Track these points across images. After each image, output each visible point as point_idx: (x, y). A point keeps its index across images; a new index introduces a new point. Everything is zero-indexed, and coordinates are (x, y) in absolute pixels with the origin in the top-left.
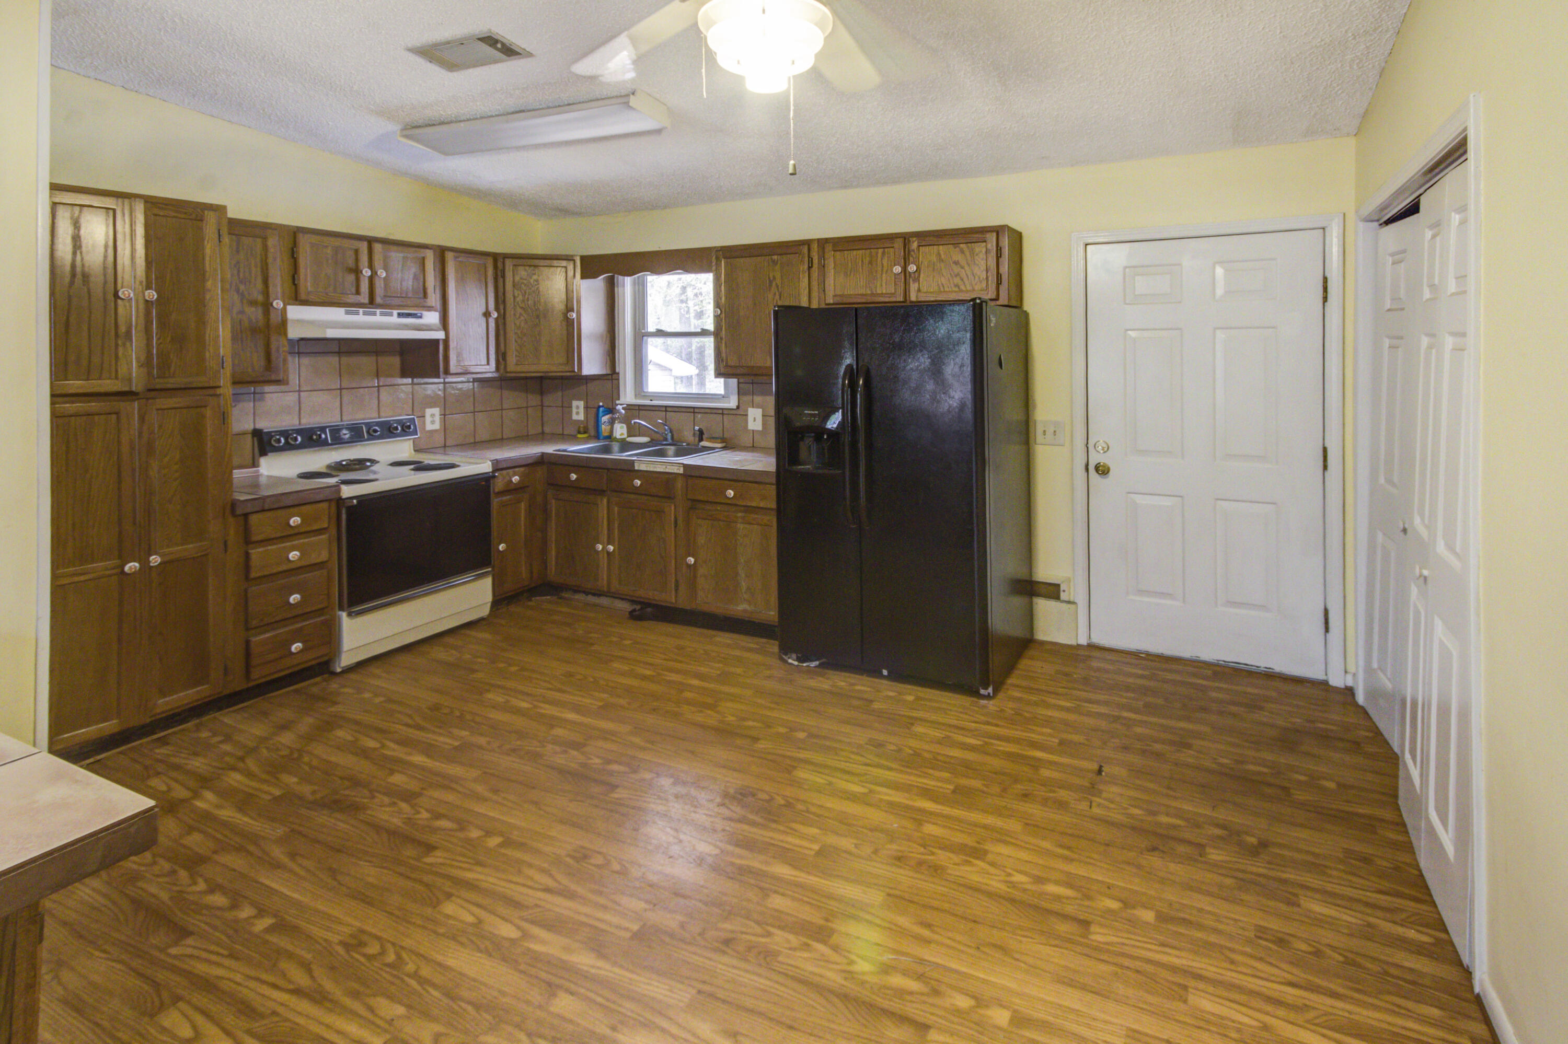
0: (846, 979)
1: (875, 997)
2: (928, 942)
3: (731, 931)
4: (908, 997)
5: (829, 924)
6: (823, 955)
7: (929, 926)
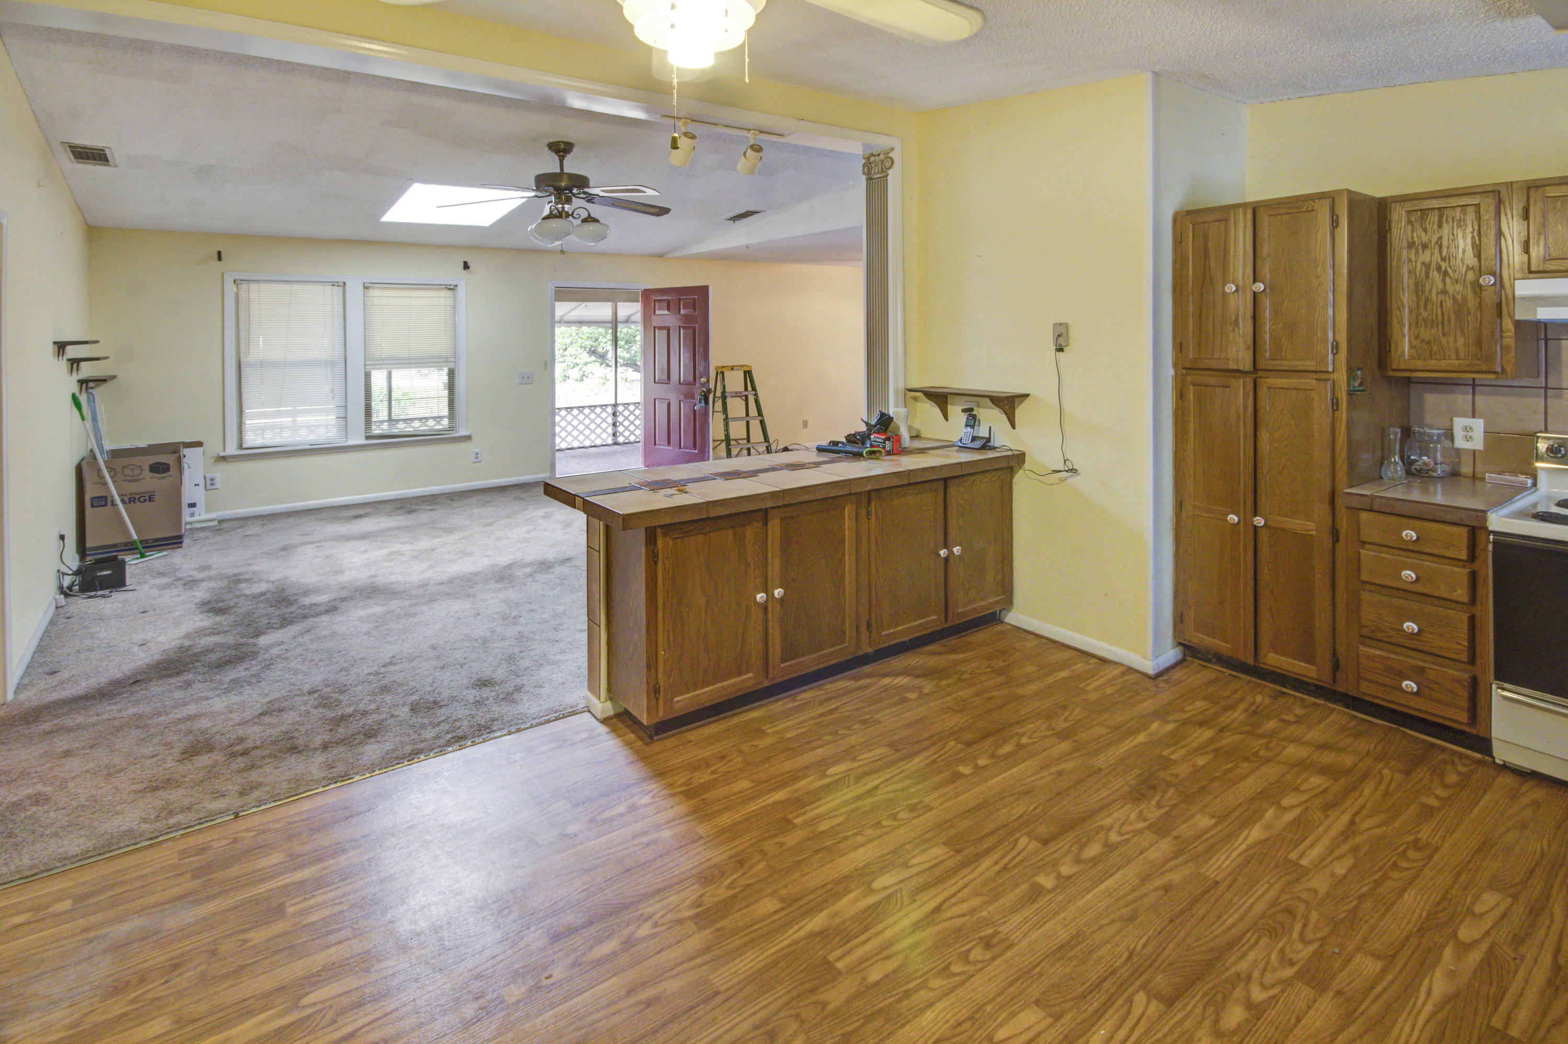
0: (642, 915)
1: (609, 924)
2: (630, 992)
3: (751, 868)
4: (591, 942)
5: (712, 929)
6: (680, 911)
7: (648, 1004)
